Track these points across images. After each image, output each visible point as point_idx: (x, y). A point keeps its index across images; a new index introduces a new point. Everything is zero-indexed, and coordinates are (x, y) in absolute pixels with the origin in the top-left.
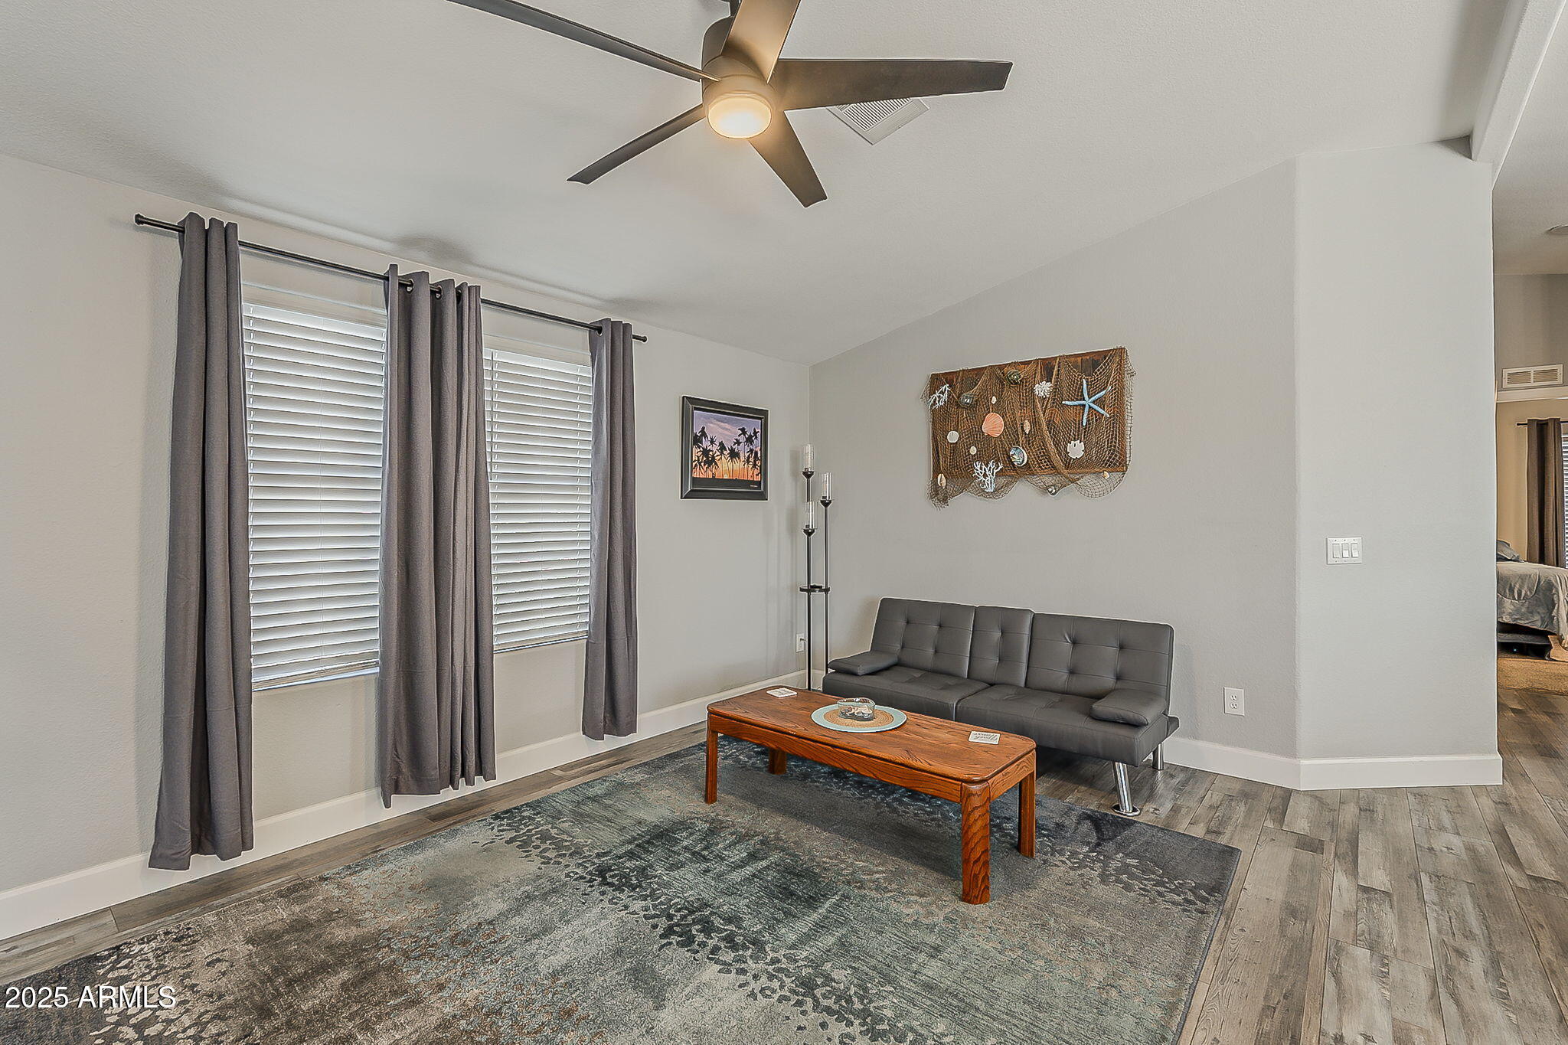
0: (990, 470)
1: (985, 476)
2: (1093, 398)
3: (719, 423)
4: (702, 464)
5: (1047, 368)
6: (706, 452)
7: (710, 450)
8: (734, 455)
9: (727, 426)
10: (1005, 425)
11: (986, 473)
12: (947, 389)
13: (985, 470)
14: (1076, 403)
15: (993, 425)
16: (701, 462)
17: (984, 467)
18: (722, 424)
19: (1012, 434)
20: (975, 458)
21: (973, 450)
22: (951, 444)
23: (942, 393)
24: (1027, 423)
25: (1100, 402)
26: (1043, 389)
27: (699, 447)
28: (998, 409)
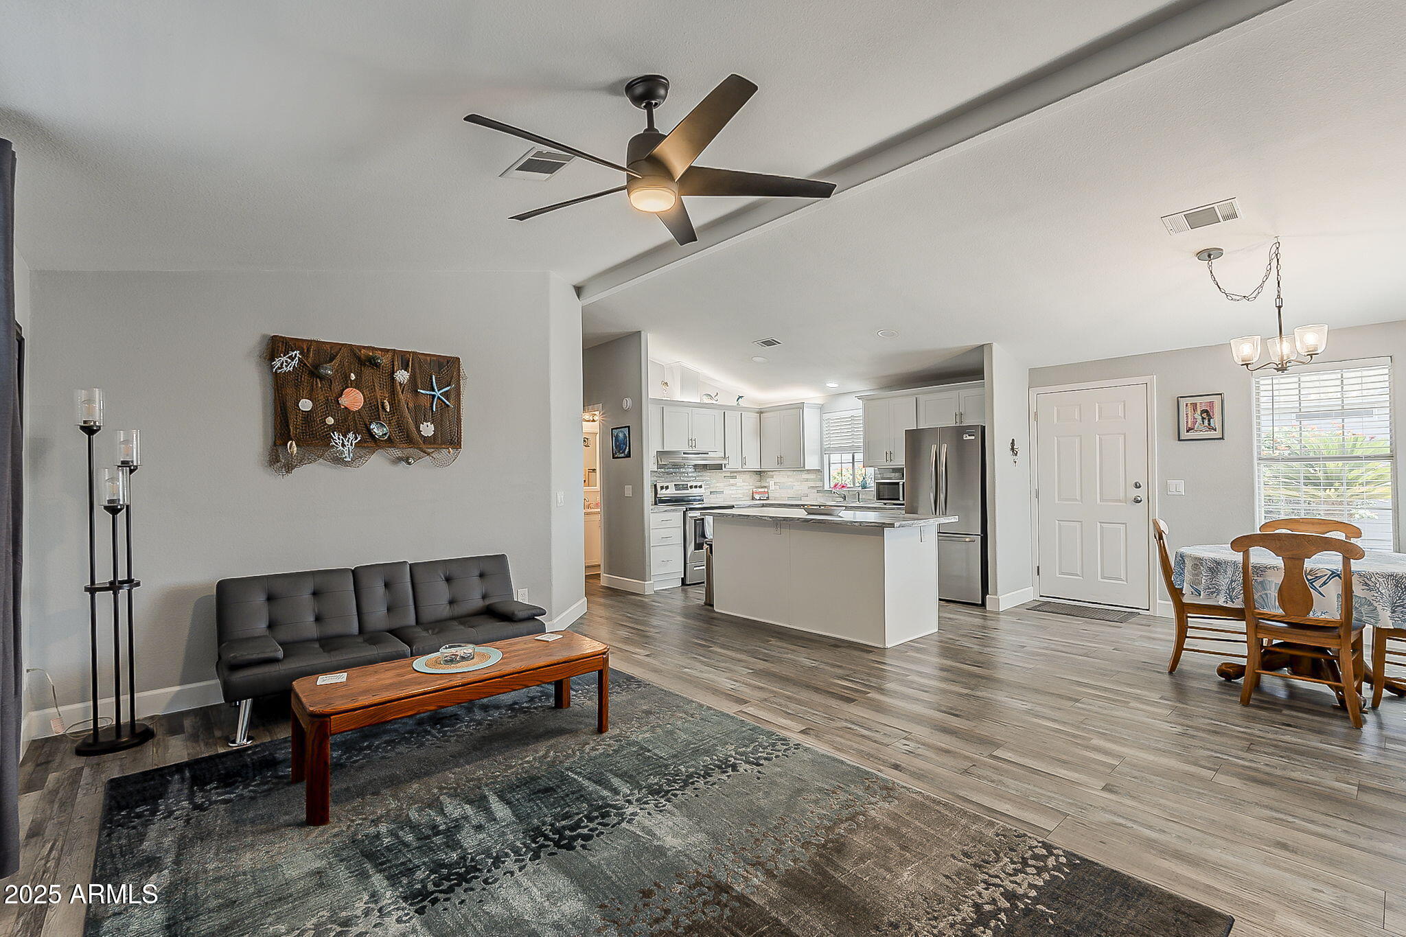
0: (348, 441)
1: (343, 445)
2: (441, 392)
5: (404, 359)
10: (365, 401)
11: (345, 444)
12: (298, 355)
13: (342, 440)
14: (428, 392)
15: (353, 399)
17: (341, 437)
19: (373, 410)
20: (333, 428)
21: (330, 421)
22: (303, 411)
23: (292, 358)
24: (387, 403)
25: (446, 395)
26: (402, 376)
28: (357, 385)
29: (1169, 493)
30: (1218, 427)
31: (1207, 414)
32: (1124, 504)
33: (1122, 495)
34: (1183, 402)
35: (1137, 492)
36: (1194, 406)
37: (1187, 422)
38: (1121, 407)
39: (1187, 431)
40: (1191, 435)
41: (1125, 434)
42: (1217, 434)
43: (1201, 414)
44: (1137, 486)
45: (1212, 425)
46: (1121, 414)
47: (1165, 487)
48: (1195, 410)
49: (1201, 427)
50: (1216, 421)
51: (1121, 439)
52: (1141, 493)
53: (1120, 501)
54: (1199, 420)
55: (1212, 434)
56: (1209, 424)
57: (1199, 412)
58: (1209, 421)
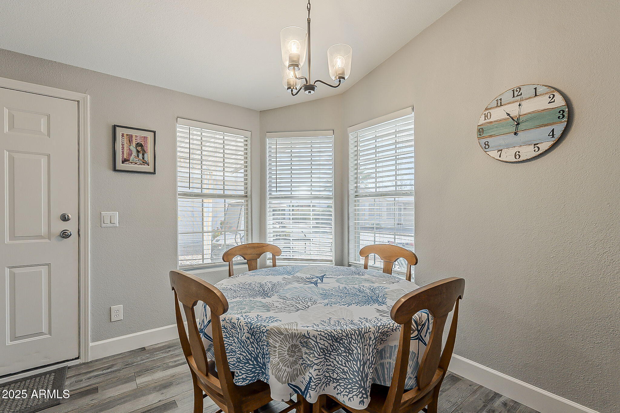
29: (103, 225)
30: (151, 161)
31: (141, 148)
32: (47, 240)
33: (44, 230)
34: (119, 131)
35: (65, 226)
36: (130, 138)
37: (123, 152)
38: (43, 121)
39: (123, 162)
40: (127, 166)
41: (49, 156)
42: (150, 169)
43: (136, 147)
44: (65, 218)
45: (146, 159)
46: (43, 128)
47: (99, 219)
48: (130, 141)
49: (136, 160)
50: (149, 157)
51: (44, 161)
52: (71, 227)
53: (40, 237)
54: (134, 153)
55: (144, 168)
56: (143, 158)
57: (134, 144)
58: (143, 155)
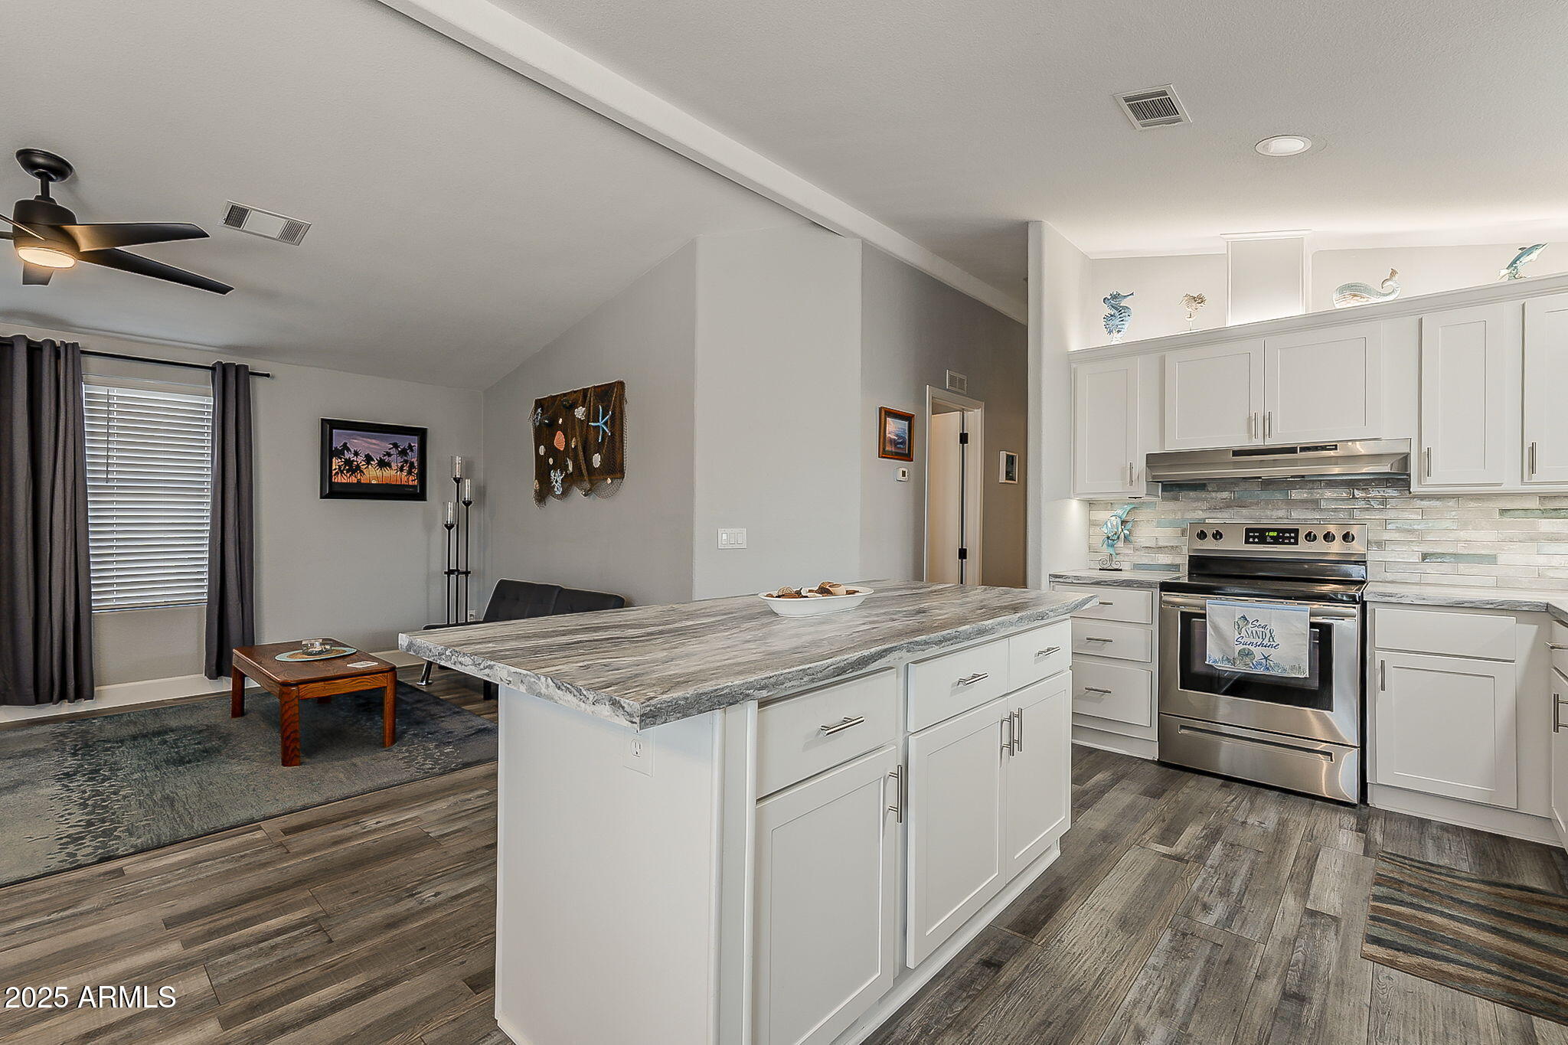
1: (556, 481)
2: (604, 420)
3: (365, 439)
4: (345, 472)
5: (584, 395)
6: (348, 462)
7: (353, 461)
8: (382, 464)
9: (374, 441)
10: (565, 441)
11: (557, 479)
12: (540, 412)
13: (556, 477)
14: (596, 424)
15: (559, 441)
16: (344, 470)
17: (555, 474)
18: (369, 440)
20: (552, 467)
21: (551, 461)
22: (541, 455)
23: (538, 415)
24: (573, 440)
25: (607, 424)
26: (579, 413)
27: (341, 458)
28: (562, 428)
